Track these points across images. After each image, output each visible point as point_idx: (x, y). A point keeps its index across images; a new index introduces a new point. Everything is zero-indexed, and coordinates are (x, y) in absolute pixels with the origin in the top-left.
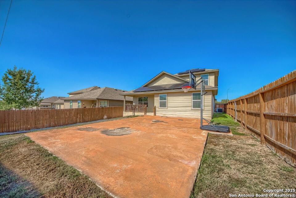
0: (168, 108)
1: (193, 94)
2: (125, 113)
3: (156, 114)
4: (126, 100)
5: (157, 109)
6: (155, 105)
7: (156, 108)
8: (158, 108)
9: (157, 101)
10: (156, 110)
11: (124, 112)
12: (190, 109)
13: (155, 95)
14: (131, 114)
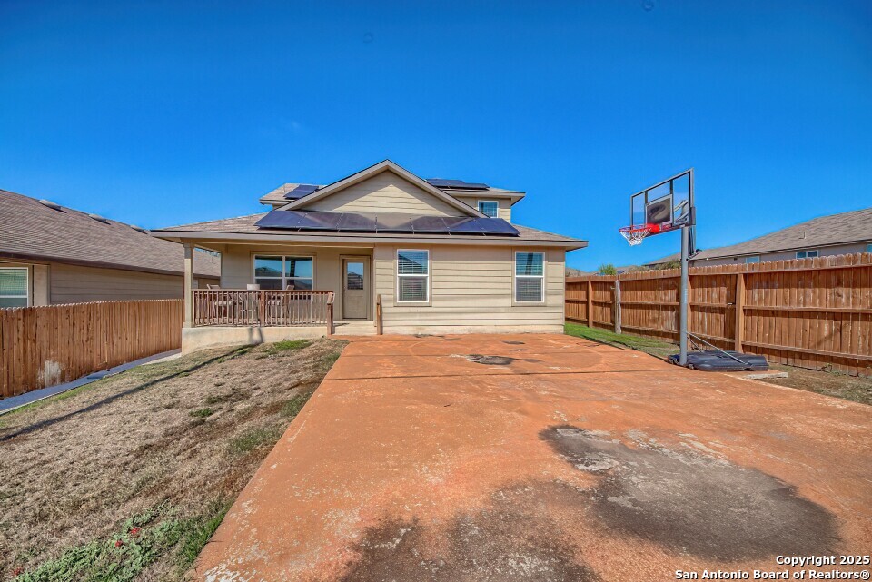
0: (434, 304)
1: (518, 255)
2: (194, 334)
3: (385, 329)
4: (197, 271)
5: (388, 308)
6: (377, 291)
7: (384, 304)
8: (392, 304)
9: (387, 276)
10: (385, 310)
11: (187, 328)
12: (510, 304)
13: (377, 252)
14: (234, 335)
